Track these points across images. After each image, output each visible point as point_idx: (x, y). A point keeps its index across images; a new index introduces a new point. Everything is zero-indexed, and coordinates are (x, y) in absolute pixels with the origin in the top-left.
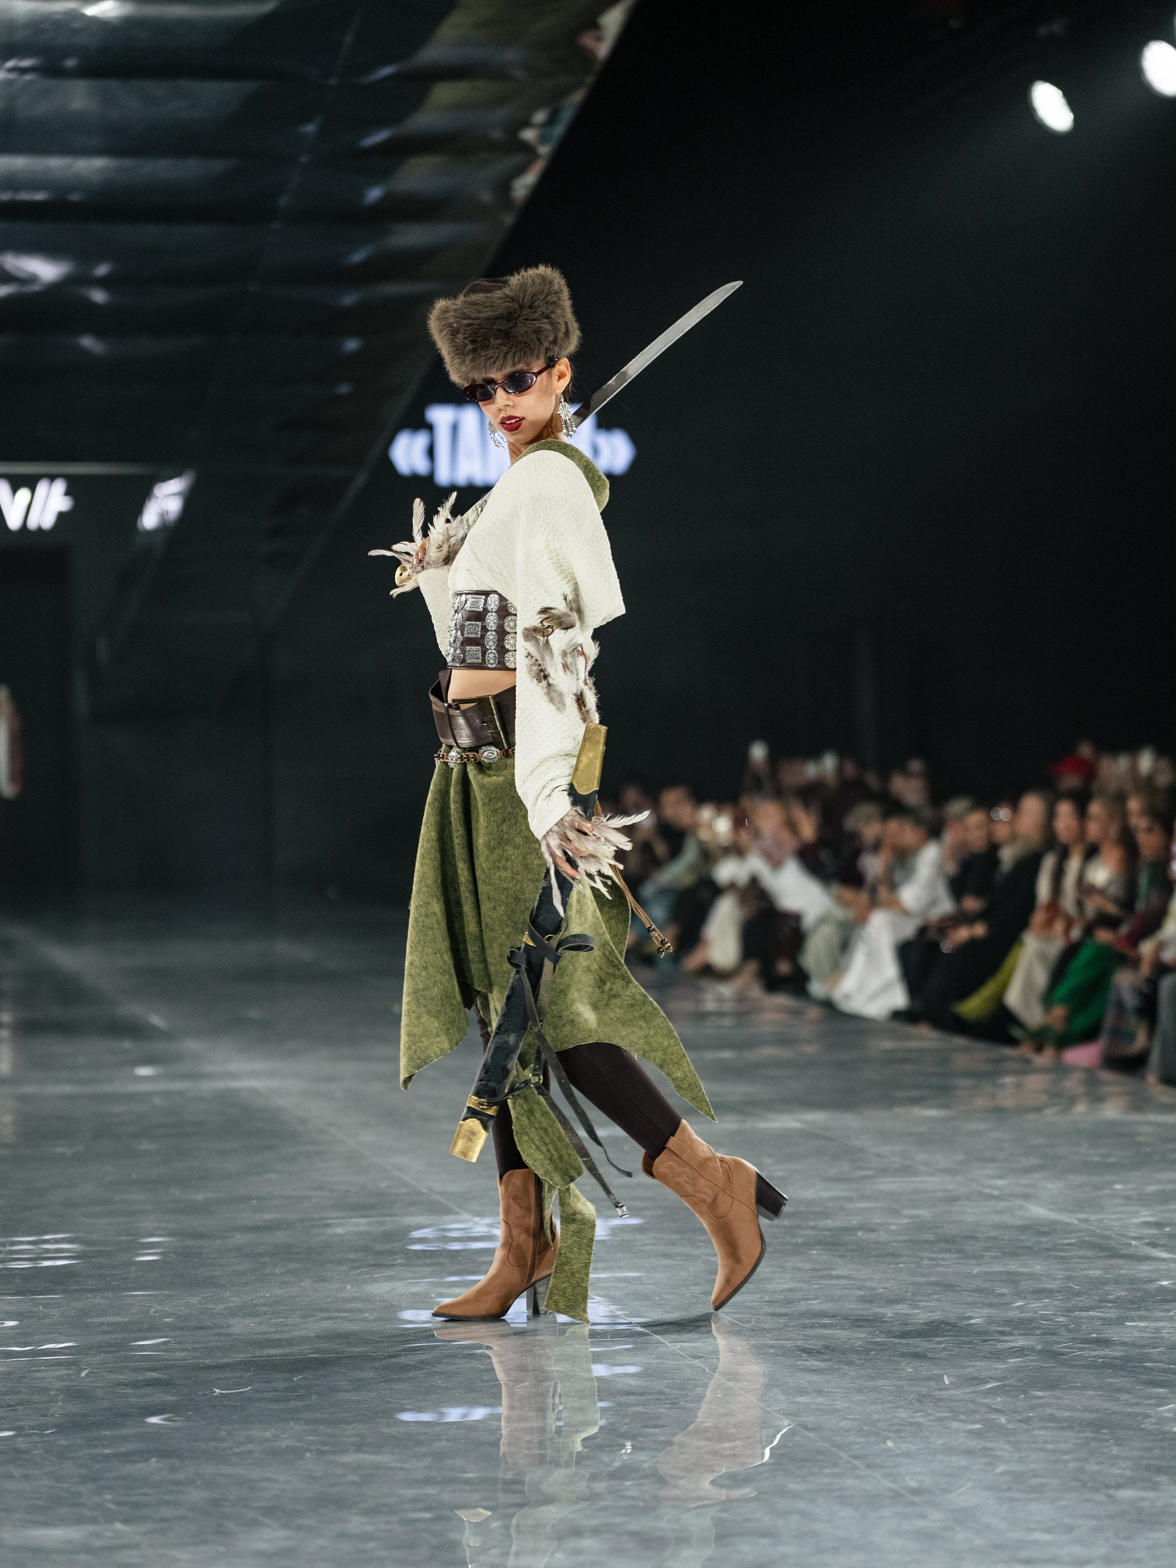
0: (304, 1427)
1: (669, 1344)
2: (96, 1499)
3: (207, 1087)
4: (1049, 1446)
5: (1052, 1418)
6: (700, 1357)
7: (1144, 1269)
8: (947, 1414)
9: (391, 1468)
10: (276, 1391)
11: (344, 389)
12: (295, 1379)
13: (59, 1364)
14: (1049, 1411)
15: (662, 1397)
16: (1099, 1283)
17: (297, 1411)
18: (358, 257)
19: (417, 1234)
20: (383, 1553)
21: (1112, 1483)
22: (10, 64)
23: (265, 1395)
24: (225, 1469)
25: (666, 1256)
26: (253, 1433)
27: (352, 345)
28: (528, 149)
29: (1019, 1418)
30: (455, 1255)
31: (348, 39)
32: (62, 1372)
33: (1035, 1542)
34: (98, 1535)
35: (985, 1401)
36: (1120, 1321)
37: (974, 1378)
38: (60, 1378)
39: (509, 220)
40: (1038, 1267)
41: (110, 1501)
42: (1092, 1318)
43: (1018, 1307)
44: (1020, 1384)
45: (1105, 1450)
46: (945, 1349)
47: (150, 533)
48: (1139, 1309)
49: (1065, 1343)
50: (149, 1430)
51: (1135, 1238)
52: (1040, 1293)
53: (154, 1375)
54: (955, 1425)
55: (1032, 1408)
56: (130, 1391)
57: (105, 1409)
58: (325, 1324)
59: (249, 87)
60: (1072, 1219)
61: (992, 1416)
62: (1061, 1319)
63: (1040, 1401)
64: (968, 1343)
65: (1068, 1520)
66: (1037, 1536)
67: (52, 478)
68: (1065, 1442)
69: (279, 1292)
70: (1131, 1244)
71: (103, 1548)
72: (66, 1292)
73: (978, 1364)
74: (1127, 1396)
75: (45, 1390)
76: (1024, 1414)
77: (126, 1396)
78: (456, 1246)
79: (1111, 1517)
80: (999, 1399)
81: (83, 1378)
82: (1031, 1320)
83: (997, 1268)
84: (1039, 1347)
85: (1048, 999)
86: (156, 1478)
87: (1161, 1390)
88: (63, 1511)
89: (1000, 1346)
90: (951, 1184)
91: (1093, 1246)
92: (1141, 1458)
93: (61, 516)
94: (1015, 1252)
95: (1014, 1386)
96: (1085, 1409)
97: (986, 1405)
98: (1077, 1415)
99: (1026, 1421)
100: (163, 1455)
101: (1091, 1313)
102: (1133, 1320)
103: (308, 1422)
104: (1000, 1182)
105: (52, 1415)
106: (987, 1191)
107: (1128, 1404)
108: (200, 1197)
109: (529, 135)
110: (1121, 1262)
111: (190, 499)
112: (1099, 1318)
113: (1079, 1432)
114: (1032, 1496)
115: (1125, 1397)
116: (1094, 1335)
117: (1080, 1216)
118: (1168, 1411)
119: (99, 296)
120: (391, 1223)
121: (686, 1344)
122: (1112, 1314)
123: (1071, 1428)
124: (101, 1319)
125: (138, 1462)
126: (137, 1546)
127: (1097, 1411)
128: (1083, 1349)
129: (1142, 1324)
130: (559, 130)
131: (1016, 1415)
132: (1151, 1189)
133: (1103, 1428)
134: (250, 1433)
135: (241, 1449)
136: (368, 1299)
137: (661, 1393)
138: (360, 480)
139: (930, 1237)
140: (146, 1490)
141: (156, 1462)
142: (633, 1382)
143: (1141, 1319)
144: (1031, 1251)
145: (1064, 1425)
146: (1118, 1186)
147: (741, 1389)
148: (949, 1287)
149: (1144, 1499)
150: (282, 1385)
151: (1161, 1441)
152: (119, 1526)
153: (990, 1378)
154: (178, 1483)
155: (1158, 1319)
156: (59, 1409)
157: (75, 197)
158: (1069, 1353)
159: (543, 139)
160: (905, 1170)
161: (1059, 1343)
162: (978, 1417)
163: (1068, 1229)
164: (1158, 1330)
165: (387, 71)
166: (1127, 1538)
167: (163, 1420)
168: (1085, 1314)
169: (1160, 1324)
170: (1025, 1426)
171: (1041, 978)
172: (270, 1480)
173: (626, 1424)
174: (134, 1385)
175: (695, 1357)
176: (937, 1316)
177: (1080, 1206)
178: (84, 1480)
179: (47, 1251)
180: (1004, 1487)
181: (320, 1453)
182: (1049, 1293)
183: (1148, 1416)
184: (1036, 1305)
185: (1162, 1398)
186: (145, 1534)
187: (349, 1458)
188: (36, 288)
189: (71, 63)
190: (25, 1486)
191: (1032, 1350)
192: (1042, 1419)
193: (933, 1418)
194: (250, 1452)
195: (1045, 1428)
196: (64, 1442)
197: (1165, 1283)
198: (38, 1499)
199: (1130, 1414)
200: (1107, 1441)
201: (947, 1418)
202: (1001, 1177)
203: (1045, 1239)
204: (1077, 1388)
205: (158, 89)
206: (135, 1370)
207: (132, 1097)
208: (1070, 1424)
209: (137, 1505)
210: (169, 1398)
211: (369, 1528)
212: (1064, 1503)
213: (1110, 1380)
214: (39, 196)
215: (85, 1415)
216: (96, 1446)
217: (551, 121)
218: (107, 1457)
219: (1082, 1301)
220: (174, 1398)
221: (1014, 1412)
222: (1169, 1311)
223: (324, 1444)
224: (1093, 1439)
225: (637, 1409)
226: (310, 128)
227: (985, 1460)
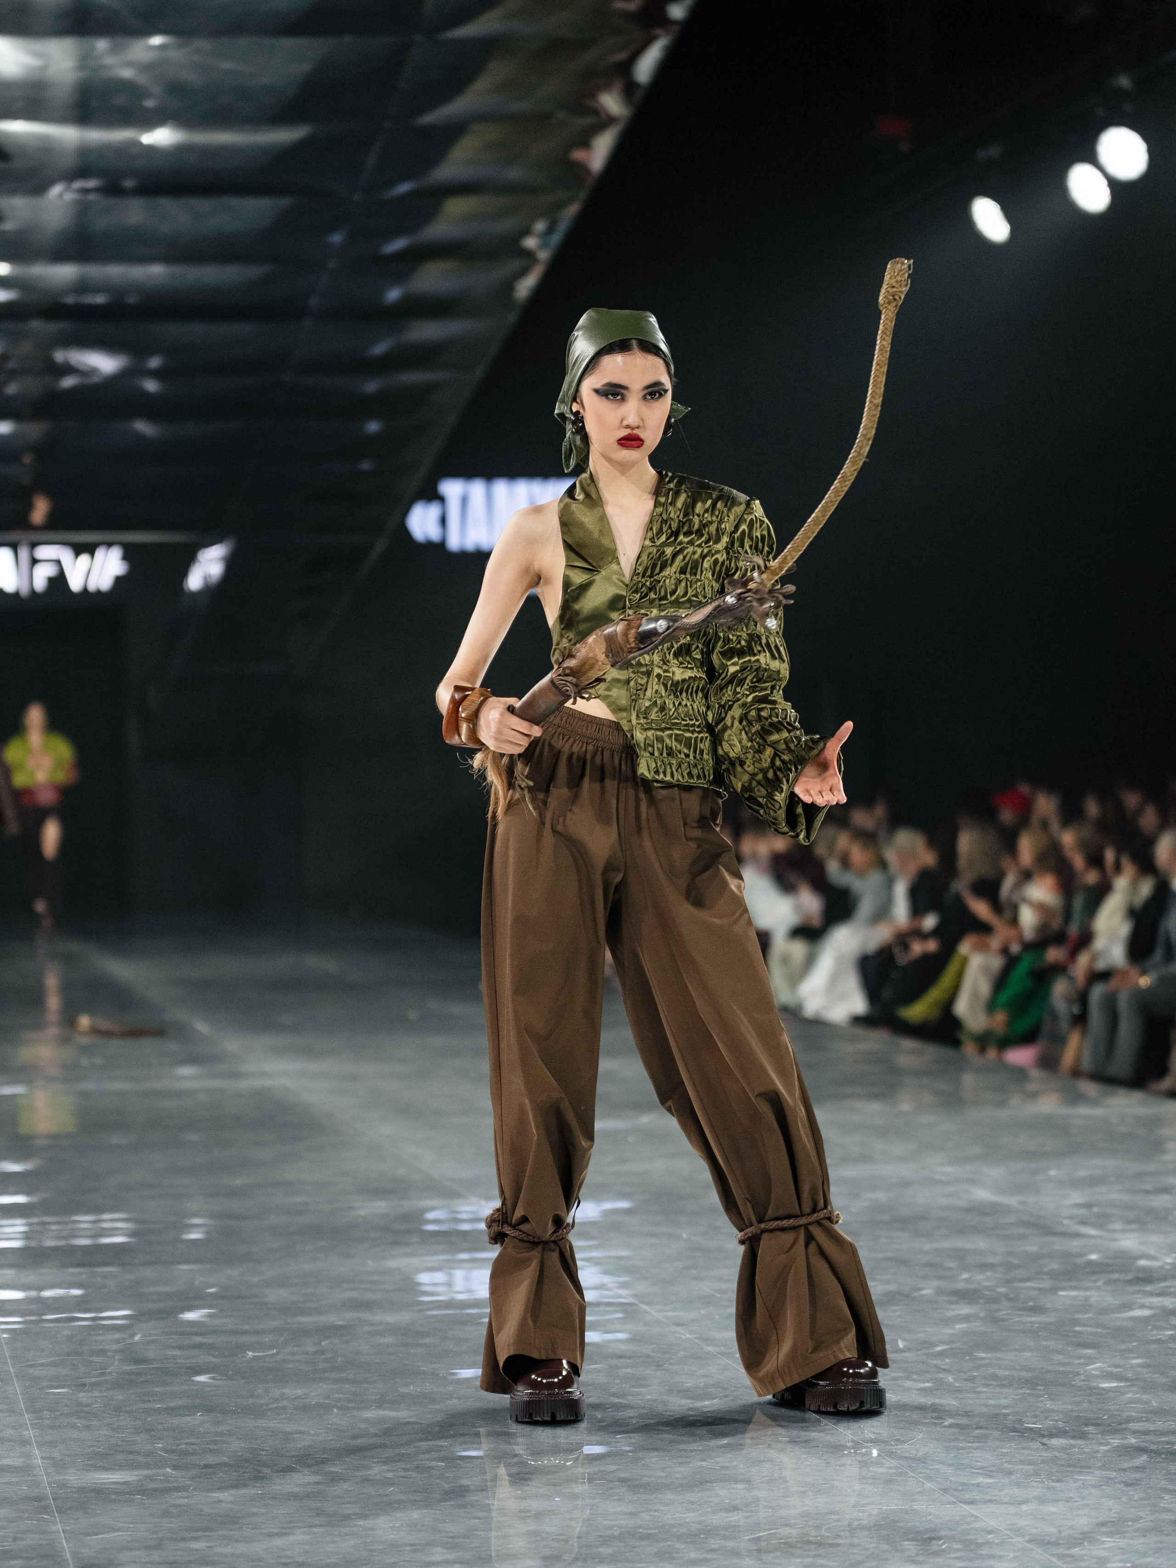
0: (331, 1387)
1: (655, 1314)
2: (149, 1447)
3: (244, 1085)
4: (992, 1402)
5: (994, 1377)
6: (682, 1325)
7: (1075, 1245)
8: (901, 1374)
9: (408, 1423)
10: (307, 1354)
11: (366, 466)
12: (323, 1343)
13: (115, 1328)
14: (991, 1370)
15: (650, 1360)
16: (1037, 1257)
17: (324, 1371)
18: (379, 349)
19: (430, 1216)
20: (402, 1497)
21: (1046, 1433)
22: (78, 184)
23: (296, 1357)
24: (262, 1423)
25: (651, 1235)
26: (286, 1391)
27: (373, 427)
28: (530, 256)
29: (965, 1377)
30: (465, 1233)
31: (371, 161)
32: (118, 1336)
33: (978, 1485)
34: (150, 1478)
35: (935, 1362)
36: (1054, 1290)
37: (925, 1342)
38: (117, 1341)
39: (512, 318)
40: (981, 1243)
41: (162, 1449)
42: (1029, 1288)
43: (965, 1279)
44: (965, 1347)
45: (1040, 1405)
46: (899, 1316)
47: (194, 595)
48: (1070, 1280)
49: (1004, 1310)
50: (195, 1388)
51: (1066, 1218)
52: (983, 1267)
53: (199, 1339)
54: (908, 1384)
55: (976, 1368)
56: (177, 1353)
57: (156, 1368)
58: (350, 1294)
59: (284, 202)
60: (1012, 1201)
61: (941, 1376)
62: (1002, 1290)
63: (983, 1362)
64: (919, 1312)
65: (1006, 1465)
66: (980, 1479)
67: (109, 545)
68: (1005, 1398)
69: (308, 1267)
70: (1062, 1224)
71: (155, 1490)
72: (123, 1265)
73: (928, 1329)
74: (1060, 1357)
75: (103, 1352)
76: (969, 1373)
77: (175, 1357)
78: (465, 1227)
79: (1043, 1462)
80: (947, 1361)
81: (137, 1343)
82: (975, 1291)
83: (946, 1244)
84: (982, 1314)
85: (991, 1007)
86: (202, 1429)
87: (1089, 1351)
88: (120, 1457)
89: (949, 1314)
90: (905, 1170)
91: (1030, 1225)
92: (1072, 1411)
93: (118, 580)
94: (962, 1230)
95: (961, 1349)
96: (1023, 1369)
97: (936, 1366)
98: (1015, 1374)
99: (971, 1379)
100: (208, 1409)
101: (1029, 1284)
102: (1064, 1289)
103: (336, 1381)
104: (949, 1169)
105: (110, 1373)
106: (937, 1177)
107: (1059, 1364)
108: (239, 1182)
109: (530, 243)
110: (1056, 1239)
111: (231, 564)
112: (1034, 1288)
113: (1017, 1389)
114: (976, 1444)
115: (1058, 1357)
116: (1031, 1304)
117: (1020, 1198)
118: (1096, 1369)
119: (151, 386)
120: (407, 1205)
121: (670, 1314)
122: (1047, 1284)
123: (1010, 1385)
124: (151, 1289)
125: (187, 1415)
126: (186, 1489)
127: (1033, 1370)
128: (1021, 1315)
129: (1073, 1293)
130: (557, 238)
131: (962, 1374)
132: (1082, 1173)
133: (1038, 1385)
134: (284, 1391)
135: (274, 1406)
136: (387, 1272)
137: (648, 1356)
138: (380, 545)
139: (885, 1217)
140: (193, 1440)
141: (200, 1415)
142: (623, 1347)
143: (1072, 1288)
144: (977, 1230)
145: (1004, 1382)
146: (1053, 1173)
147: (718, 1353)
148: (902, 1262)
149: (1073, 1446)
150: (311, 1349)
151: (1090, 1395)
152: (169, 1470)
153: (939, 1342)
154: (221, 1434)
155: (1088, 1289)
156: (116, 1367)
157: (131, 300)
158: (1008, 1320)
159: (544, 245)
160: (865, 1158)
161: (1000, 1310)
162: (928, 1376)
163: (1007, 1210)
164: (1087, 1299)
165: (404, 188)
166: (1058, 1481)
167: (210, 1378)
168: (1023, 1285)
169: (1088, 1293)
170: (971, 1385)
171: (985, 989)
172: (300, 1432)
173: (617, 1384)
174: (181, 1348)
175: (678, 1325)
176: (893, 1287)
177: (1018, 1189)
178: (138, 1431)
179: (105, 1229)
180: (952, 1437)
181: (347, 1408)
182: (992, 1267)
183: (1078, 1374)
184: (980, 1277)
185: (1091, 1358)
186: (192, 1478)
187: (372, 1414)
188: (96, 379)
189: (129, 183)
190: (86, 1435)
191: (976, 1317)
192: (985, 1378)
193: (887, 1378)
194: (284, 1408)
195: (988, 1385)
196: (120, 1398)
197: (1093, 1257)
198: (99, 1447)
199: (1063, 1372)
200: (1041, 1396)
201: (901, 1378)
202: (950, 1163)
203: (987, 1220)
204: (1017, 1350)
205: (204, 205)
206: (183, 1334)
207: (179, 1094)
208: (1009, 1382)
209: (185, 1453)
210: (212, 1360)
211: (390, 1475)
212: (1005, 1451)
213: (1045, 1343)
214: (100, 299)
215: (139, 1374)
216: (149, 1401)
217: (550, 231)
218: (158, 1411)
219: (1020, 1273)
220: (216, 1360)
221: (960, 1371)
222: (1096, 1281)
223: (350, 1401)
224: (1029, 1394)
225: (626, 1371)
226: (337, 238)
227: (935, 1414)
